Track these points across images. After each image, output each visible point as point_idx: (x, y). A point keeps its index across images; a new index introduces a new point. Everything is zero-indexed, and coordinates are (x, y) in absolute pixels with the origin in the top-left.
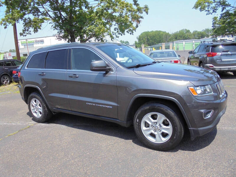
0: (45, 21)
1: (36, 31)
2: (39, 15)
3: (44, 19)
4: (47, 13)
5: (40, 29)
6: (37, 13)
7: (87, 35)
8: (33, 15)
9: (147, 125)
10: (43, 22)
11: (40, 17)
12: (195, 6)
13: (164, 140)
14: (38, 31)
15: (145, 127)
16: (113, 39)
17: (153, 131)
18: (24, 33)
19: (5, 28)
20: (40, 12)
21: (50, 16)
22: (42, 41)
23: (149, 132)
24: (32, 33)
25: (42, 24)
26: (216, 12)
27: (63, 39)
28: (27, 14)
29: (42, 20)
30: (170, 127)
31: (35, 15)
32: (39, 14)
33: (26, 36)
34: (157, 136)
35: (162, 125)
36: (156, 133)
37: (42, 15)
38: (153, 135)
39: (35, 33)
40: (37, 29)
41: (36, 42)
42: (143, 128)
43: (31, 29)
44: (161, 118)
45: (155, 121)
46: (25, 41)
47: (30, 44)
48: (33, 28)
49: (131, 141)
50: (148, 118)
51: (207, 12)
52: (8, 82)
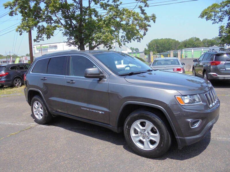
0: (57, 28)
1: (48, 37)
2: (51, 23)
3: (56, 26)
4: (59, 21)
5: (53, 35)
6: (50, 21)
7: (96, 42)
8: (47, 23)
9: (136, 132)
10: (56, 29)
11: (53, 25)
12: (201, 16)
13: (152, 147)
14: (50, 37)
15: (134, 134)
16: (122, 46)
17: (141, 139)
18: (38, 39)
19: (21, 34)
20: (53, 20)
21: (62, 24)
22: (56, 47)
23: (138, 139)
24: (45, 39)
25: (55, 31)
26: (222, 21)
27: (72, 46)
28: (40, 22)
29: (55, 28)
30: (157, 135)
31: (48, 23)
32: (52, 21)
33: (39, 42)
34: (145, 143)
35: (150, 132)
36: (144, 140)
37: (55, 23)
38: (141, 142)
39: (47, 39)
40: (50, 36)
41: (50, 47)
42: (133, 134)
43: (45, 36)
44: (148, 126)
45: (144, 128)
46: (40, 46)
47: (45, 49)
48: (46, 35)
49: (122, 146)
50: (137, 125)
51: (213, 21)
52: (20, 84)
